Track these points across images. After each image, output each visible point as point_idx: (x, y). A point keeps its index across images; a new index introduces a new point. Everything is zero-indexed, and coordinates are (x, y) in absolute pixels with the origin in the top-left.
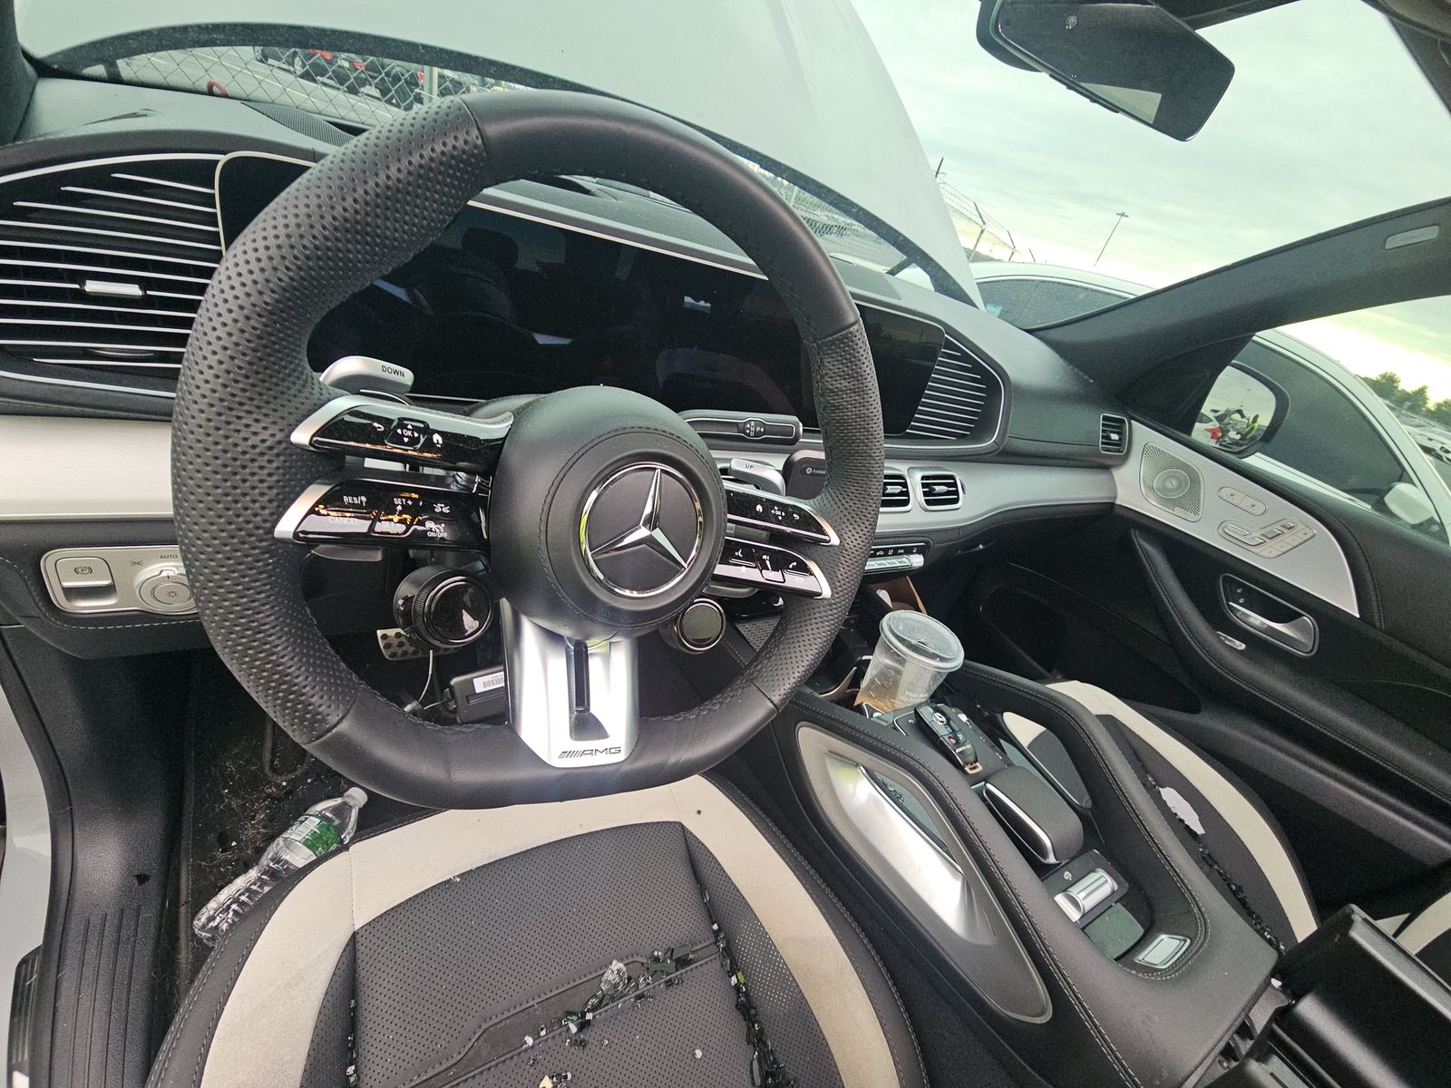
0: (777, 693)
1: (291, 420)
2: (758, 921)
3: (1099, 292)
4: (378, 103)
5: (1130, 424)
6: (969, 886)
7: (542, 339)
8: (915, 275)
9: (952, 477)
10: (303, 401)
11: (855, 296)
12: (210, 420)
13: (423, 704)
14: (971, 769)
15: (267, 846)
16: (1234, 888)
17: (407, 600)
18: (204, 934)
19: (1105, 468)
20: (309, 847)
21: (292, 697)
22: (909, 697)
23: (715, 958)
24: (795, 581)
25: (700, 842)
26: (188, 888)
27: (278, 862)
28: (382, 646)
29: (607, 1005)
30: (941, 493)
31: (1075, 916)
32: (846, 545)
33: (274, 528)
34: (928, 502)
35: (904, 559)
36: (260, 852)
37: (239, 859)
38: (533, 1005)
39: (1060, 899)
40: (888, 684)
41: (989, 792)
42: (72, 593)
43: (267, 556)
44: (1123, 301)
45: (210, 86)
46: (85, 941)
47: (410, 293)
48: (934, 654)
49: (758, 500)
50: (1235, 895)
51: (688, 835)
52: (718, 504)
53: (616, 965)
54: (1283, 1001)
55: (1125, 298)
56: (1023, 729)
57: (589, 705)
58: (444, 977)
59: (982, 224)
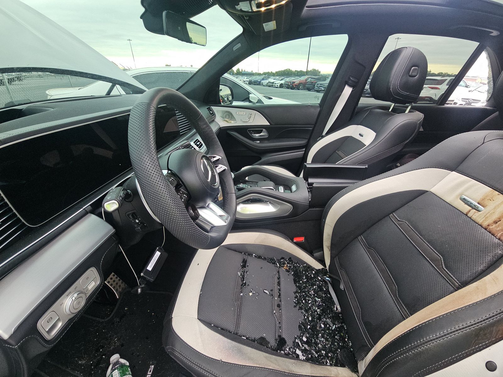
5: (211, 108)
23: (248, 256)
42: (49, 332)
54: (307, 182)
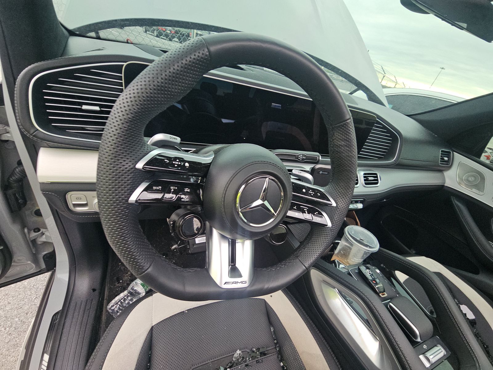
0: (307, 263)
1: (136, 160)
2: (292, 342)
3: (441, 100)
4: (177, 43)
5: (453, 154)
6: (382, 347)
7: (224, 121)
8: (361, 94)
9: (376, 174)
10: (141, 152)
11: (349, 106)
12: (108, 161)
13: (179, 246)
14: (382, 295)
15: (131, 283)
16: (485, 346)
17: (174, 222)
18: (110, 311)
19: (441, 171)
20: (142, 286)
21: (132, 260)
22: (355, 260)
23: (275, 354)
24: (317, 219)
25: (271, 308)
26: (107, 294)
27: (133, 290)
28: (168, 221)
29: (235, 366)
30: (371, 180)
31: (427, 365)
32: (339, 207)
33: (129, 199)
34: (366, 184)
35: (355, 205)
36: (128, 285)
37: (122, 287)
38: (209, 363)
39: (421, 357)
40: (346, 253)
41: (390, 306)
42: (75, 205)
43: (126, 209)
44: (451, 104)
45: (127, 40)
46: (75, 310)
47: (182, 106)
48: (367, 245)
49: (304, 187)
50: (485, 349)
51: (267, 305)
52: (289, 189)
53: (238, 352)
55: (453, 103)
56: (401, 277)
57: (235, 263)
58: (180, 347)
59: (384, 74)
